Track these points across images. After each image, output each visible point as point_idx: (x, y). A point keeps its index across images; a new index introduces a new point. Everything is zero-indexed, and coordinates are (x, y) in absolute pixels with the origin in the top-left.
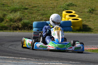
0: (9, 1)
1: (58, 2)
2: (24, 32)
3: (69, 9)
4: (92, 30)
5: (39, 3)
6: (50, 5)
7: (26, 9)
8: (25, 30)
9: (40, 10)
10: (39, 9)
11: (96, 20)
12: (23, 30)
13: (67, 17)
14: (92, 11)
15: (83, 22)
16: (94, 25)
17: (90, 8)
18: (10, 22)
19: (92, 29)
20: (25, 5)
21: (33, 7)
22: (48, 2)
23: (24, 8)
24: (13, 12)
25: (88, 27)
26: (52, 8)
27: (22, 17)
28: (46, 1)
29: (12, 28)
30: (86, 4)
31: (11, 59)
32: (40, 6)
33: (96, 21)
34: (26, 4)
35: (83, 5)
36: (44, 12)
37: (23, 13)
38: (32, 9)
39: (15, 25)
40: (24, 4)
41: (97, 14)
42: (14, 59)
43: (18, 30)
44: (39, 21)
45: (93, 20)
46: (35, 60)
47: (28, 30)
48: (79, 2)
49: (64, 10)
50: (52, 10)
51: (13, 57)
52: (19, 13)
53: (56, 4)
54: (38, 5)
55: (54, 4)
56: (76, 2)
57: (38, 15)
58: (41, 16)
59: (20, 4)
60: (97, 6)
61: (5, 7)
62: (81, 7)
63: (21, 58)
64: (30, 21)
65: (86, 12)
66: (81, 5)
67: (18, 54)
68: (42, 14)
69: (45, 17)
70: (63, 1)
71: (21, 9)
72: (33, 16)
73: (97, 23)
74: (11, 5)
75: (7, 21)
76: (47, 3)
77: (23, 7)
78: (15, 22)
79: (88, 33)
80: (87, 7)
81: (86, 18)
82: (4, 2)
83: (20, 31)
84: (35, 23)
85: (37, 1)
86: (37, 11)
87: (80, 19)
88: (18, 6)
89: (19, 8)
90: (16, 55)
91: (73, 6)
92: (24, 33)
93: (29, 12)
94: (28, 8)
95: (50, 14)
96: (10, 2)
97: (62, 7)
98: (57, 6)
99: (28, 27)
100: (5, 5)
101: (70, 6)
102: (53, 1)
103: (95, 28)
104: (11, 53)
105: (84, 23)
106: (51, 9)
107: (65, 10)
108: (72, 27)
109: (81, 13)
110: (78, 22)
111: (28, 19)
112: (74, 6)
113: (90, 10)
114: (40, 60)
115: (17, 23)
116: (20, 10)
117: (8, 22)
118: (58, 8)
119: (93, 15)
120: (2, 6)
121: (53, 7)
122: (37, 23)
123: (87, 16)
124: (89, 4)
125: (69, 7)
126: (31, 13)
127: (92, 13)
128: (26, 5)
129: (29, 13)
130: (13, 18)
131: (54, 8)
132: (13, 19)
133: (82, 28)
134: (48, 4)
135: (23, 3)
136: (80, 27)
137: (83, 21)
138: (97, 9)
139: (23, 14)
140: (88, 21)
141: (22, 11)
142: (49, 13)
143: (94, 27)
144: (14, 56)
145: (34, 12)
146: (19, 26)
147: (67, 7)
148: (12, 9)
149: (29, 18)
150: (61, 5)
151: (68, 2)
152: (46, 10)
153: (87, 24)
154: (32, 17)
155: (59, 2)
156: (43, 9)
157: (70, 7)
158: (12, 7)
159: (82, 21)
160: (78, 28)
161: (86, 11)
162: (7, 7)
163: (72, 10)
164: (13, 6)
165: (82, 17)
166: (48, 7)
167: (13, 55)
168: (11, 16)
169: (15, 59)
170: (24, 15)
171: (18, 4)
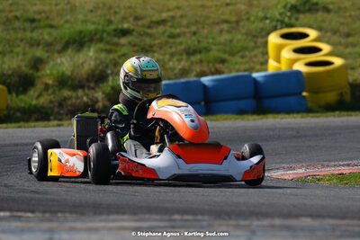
0: (56, 5)
5: (175, 5)
6: (220, 12)
7: (125, 33)
9: (179, 35)
10: (178, 31)
13: (287, 54)
15: (350, 72)
18: (60, 89)
20: (118, 16)
21: (152, 22)
23: (115, 30)
24: (70, 51)
26: (228, 22)
27: (107, 66)
32: (182, 17)
34: (123, 13)
35: (353, 4)
36: (196, 43)
37: (109, 51)
38: (149, 31)
39: (79, 101)
40: (116, 13)
49: (275, 29)
50: (229, 32)
52: (97, 51)
53: (244, 7)
54: (171, 14)
55: (239, 6)
57: (172, 55)
58: (184, 57)
59: (100, 16)
61: (40, 31)
62: (347, 14)
66: (347, 4)
68: (189, 48)
69: (201, 61)
71: (105, 35)
74: (62, 22)
75: (47, 87)
76: (209, 3)
77: (112, 27)
82: (35, 8)
86: (170, 37)
87: (338, 62)
88: (94, 23)
89: (96, 32)
93: (135, 45)
94: (132, 27)
95: (219, 47)
96: (58, 7)
97: (268, 16)
98: (248, 13)
100: (39, 20)
101: (304, 12)
106: (225, 26)
107: (281, 28)
108: (304, 94)
109: (348, 35)
110: (328, 72)
112: (317, 11)
115: (87, 91)
116: (101, 40)
117: (50, 91)
118: (254, 22)
120: (27, 25)
121: (233, 19)
125: (296, 15)
126: (143, 50)
128: (124, 19)
129: (136, 48)
130: (73, 72)
131: (237, 22)
132: (69, 77)
133: (348, 98)
134: (213, 9)
135: (110, 8)
136: (341, 94)
137: (353, 69)
139: (111, 56)
141: (108, 43)
142: (215, 44)
145: (157, 42)
147: (290, 18)
148: (67, 38)
150: (263, 9)
152: (204, 32)
156: (193, 28)
157: (301, 16)
158: (67, 30)
160: (331, 97)
162: (48, 30)
163: (310, 27)
165: (350, 54)
166: (211, 21)
168: (65, 63)
170: (114, 59)
171: (90, 16)
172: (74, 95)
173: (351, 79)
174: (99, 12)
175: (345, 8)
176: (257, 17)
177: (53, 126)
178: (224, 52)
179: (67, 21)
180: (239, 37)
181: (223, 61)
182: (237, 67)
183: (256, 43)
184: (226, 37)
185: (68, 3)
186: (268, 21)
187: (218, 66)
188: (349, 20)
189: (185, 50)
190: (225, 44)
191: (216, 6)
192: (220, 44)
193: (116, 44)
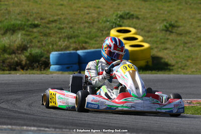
1: (101, 10)
2: (32, 73)
3: (123, 24)
4: (171, 68)
5: (61, 12)
6: (84, 17)
7: (36, 26)
8: (33, 69)
10: (63, 26)
11: (178, 46)
12: (29, 70)
14: (170, 28)
15: (152, 51)
16: (175, 57)
17: (167, 23)
18: (3, 54)
19: (170, 65)
20: (32, 17)
21: (49, 21)
22: (79, 10)
23: (31, 24)
24: (8, 34)
25: (163, 61)
26: (88, 22)
27: (27, 43)
28: (76, 10)
29: (7, 67)
30: (158, 14)
31: (5, 129)
32: (64, 19)
33: (180, 49)
34: (34, 16)
35: (151, 16)
36: (72, 32)
37: (28, 35)
38: (48, 25)
39: (13, 60)
40: (31, 15)
41: (181, 34)
42: (12, 130)
43: (19, 70)
44: (62, 50)
45: (173, 47)
46: (55, 131)
47: (41, 70)
48: (143, 11)
49: (112, 28)
50: (89, 27)
51: (10, 127)
52: (22, 35)
53: (96, 15)
54: (59, 17)
55: (93, 14)
56: (137, 10)
57: (60, 38)
58: (66, 39)
59: (23, 17)
60: (180, 17)
62: (148, 21)
63: (25, 127)
64: (44, 50)
65: (159, 32)
66: (148, 16)
67: (20, 119)
68: (69, 35)
69: (75, 42)
70: (111, 8)
71: (25, 27)
72: (49, 41)
73: (181, 52)
74: (4, 19)
76: (78, 12)
77: (30, 23)
78: (14, 52)
79: (164, 74)
80: (159, 20)
81: (158, 43)
83: (22, 72)
84: (53, 56)
85: (57, 9)
86: (59, 29)
87: (146, 45)
88: (19, 20)
89: (21, 25)
90: (15, 121)
91: (131, 19)
92: (32, 75)
93: (41, 33)
94: (39, 23)
95: (84, 35)
96: (2, 12)
97: (109, 20)
98: (98, 18)
99: (40, 62)
101: (126, 19)
102: (91, 9)
103: (177, 63)
104: (6, 118)
105: (155, 52)
106: (87, 25)
107: (115, 27)
109: (149, 32)
110: (142, 50)
111: (39, 47)
112: (133, 18)
113: (166, 26)
114: (64, 130)
115: (17, 55)
116: (23, 29)
118: (101, 23)
119: (173, 37)
121: (91, 21)
122: (59, 54)
123: (161, 39)
124: (163, 14)
125: (123, 20)
126: (45, 35)
127: (171, 32)
128: (35, 19)
129: (41, 34)
130: (10, 45)
131: (93, 23)
132: (9, 48)
133: (150, 64)
134: (80, 16)
135: (28, 13)
136: (147, 62)
137: (152, 49)
138: (181, 24)
139: (29, 38)
140: (163, 48)
141: (27, 31)
142: (81, 34)
143: (175, 62)
144: (11, 124)
145: (52, 31)
146: (22, 61)
147: (119, 22)
149: (42, 44)
150: (106, 16)
151: (121, 11)
152: (76, 27)
153: (160, 54)
154: (49, 43)
155: (103, 12)
156: (71, 25)
157: (125, 21)
158: (6, 23)
159: (150, 48)
160: (142, 63)
161: (158, 28)
163: (130, 26)
164: (7, 20)
165: (150, 41)
166: (80, 21)
167: (9, 121)
168: (5, 41)
169: (14, 130)
171: (18, 17)
172: (10, 56)
173: (152, 54)
174: (23, 15)
175: (147, 18)
176: (103, 21)
177: (7, 74)
178: (87, 38)
179: (6, 19)
180: (94, 30)
181: (86, 43)
182: (93, 46)
183: (102, 34)
184: (87, 30)
185: (6, 9)
186: (108, 23)
187: (84, 45)
188: (149, 24)
189: (67, 36)
190: (87, 34)
191: (82, 14)
192: (84, 34)
193: (32, 32)
